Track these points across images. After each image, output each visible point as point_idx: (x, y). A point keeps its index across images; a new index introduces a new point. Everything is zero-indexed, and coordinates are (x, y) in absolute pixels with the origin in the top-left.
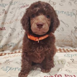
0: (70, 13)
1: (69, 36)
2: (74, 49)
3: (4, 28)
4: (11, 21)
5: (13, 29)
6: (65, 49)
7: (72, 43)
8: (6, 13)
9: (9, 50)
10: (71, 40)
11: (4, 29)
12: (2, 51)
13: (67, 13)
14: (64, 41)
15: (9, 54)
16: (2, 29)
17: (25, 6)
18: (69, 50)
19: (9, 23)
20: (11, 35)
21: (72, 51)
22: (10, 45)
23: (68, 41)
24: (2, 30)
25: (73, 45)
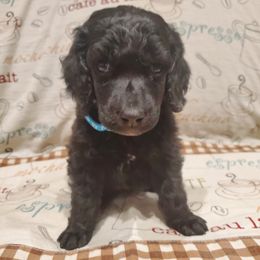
0: (224, 33)
1: (221, 103)
2: (236, 143)
3: (14, 75)
4: (35, 54)
5: (45, 79)
6: (209, 143)
7: (229, 127)
8: (18, 26)
9: (28, 146)
10: (227, 116)
11: (11, 77)
12: (7, 151)
13: (216, 31)
14: (206, 119)
15: (29, 160)
16: (7, 78)
17: (84, 4)
18: (220, 146)
19: (28, 58)
20: (35, 98)
21: (229, 149)
22: (34, 130)
23: (217, 120)
24: (5, 81)
25: (234, 130)
